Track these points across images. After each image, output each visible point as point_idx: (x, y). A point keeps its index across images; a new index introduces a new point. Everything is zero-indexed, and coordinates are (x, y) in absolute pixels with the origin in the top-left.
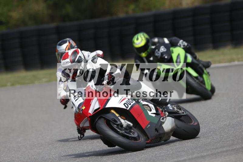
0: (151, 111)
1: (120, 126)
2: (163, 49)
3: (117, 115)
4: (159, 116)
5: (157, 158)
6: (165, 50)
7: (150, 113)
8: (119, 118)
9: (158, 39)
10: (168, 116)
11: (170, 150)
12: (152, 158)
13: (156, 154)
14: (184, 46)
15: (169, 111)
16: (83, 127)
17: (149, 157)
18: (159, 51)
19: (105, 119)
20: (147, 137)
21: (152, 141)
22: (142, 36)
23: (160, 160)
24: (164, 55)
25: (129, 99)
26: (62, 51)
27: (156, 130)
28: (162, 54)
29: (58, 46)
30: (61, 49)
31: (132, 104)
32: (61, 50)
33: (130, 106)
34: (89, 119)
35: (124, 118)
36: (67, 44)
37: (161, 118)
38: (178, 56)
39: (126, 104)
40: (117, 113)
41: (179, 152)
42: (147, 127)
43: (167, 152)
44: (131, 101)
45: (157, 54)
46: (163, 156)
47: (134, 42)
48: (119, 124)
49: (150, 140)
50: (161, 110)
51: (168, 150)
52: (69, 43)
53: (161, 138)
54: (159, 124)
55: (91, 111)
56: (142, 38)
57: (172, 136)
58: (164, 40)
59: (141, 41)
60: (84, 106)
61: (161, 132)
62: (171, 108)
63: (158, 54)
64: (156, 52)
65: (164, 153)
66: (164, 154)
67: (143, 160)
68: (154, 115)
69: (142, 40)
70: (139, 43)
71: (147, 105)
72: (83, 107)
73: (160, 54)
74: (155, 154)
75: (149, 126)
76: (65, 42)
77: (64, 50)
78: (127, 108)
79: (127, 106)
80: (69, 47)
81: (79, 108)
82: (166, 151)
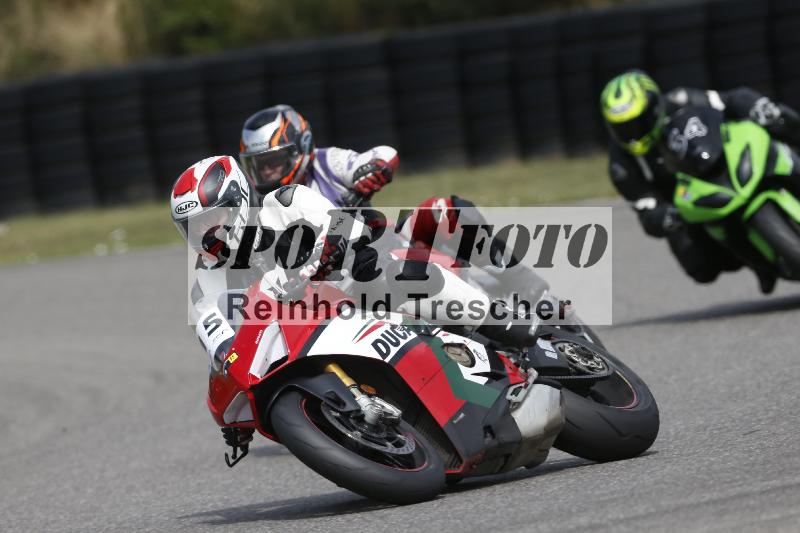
0: (472, 364)
1: (354, 418)
2: (694, 128)
3: (347, 381)
4: (499, 384)
5: (714, 475)
6: (703, 132)
7: (467, 373)
8: (354, 391)
9: (689, 95)
10: (536, 382)
11: (758, 451)
12: (699, 477)
13: (712, 463)
14: (769, 117)
15: (543, 364)
16: (235, 422)
17: (687, 473)
18: (682, 132)
19: (305, 394)
20: (453, 455)
21: (471, 467)
22: (635, 85)
23: (726, 482)
24: (699, 149)
25: (393, 327)
26: (259, 148)
27: (488, 429)
28: (693, 143)
29: (245, 132)
30: (256, 141)
31: (403, 342)
32: (257, 144)
33: (394, 350)
34: (250, 396)
35: (372, 391)
36: (277, 123)
37: (511, 389)
38: (746, 153)
39: (380, 345)
40: (348, 373)
41: (788, 456)
42: (455, 422)
43: (746, 455)
44: (401, 333)
45: (674, 145)
46: (734, 469)
47: (606, 105)
48: (352, 412)
49: (463, 465)
50: (512, 360)
51: (750, 451)
52: (285, 119)
53: (507, 456)
54: (501, 409)
55: (257, 369)
56: (632, 89)
57: (554, 446)
58: (707, 98)
59: (631, 101)
60: (234, 351)
61: (505, 436)
62: (552, 354)
63: (678, 144)
64: (671, 137)
65: (737, 458)
66: (736, 462)
67: (667, 481)
68: (483, 380)
69: (634, 96)
70: (624, 109)
71: (460, 346)
72: (230, 354)
73: (684, 146)
74: (707, 463)
75: (462, 415)
76: (271, 118)
77: (267, 145)
78: (384, 356)
79: (384, 351)
80: (282, 136)
81: (220, 358)
82: (744, 452)
